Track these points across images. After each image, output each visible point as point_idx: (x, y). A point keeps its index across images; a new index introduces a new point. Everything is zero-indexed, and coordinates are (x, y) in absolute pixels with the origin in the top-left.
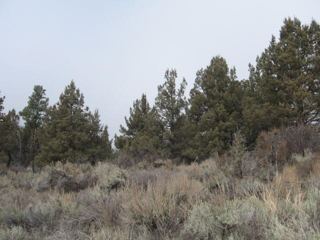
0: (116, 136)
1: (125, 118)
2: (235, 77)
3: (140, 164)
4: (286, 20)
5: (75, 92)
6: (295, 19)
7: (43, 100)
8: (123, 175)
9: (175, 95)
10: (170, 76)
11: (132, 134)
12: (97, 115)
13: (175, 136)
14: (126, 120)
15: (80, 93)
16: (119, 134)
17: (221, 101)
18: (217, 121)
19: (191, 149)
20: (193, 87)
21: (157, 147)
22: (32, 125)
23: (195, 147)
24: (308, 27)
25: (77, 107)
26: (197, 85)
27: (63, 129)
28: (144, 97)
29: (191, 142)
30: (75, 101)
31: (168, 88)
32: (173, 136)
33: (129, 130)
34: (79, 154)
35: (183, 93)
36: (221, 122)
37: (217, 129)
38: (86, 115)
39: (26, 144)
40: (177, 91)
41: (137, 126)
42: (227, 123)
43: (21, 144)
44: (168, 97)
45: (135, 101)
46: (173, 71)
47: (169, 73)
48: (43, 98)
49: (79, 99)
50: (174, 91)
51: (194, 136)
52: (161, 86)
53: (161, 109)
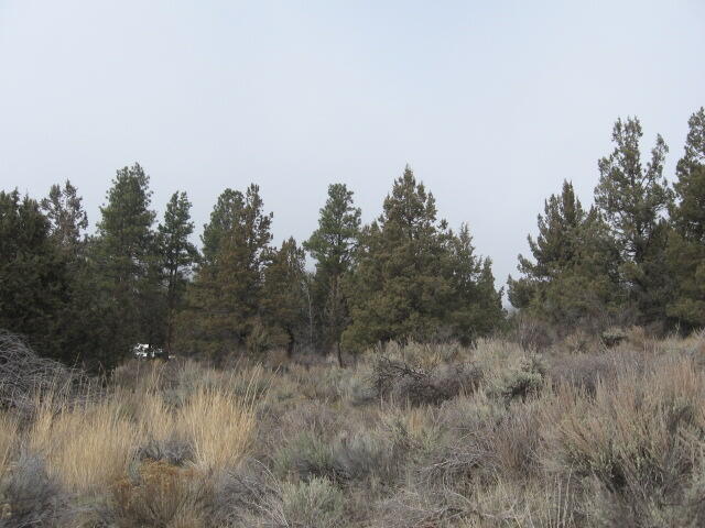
0: (510, 281)
1: (529, 238)
3: (570, 340)
5: (416, 190)
7: (349, 213)
8: (536, 364)
9: (640, 176)
10: (624, 135)
11: (547, 274)
12: (465, 237)
13: (647, 273)
14: (531, 242)
15: (426, 191)
16: (518, 276)
19: (689, 301)
20: (682, 154)
21: (606, 300)
22: (331, 268)
25: (421, 224)
26: (694, 149)
27: (397, 272)
28: (568, 189)
29: (686, 284)
30: (417, 210)
31: (622, 163)
32: (643, 272)
33: (539, 266)
34: (433, 323)
35: (660, 172)
38: (442, 238)
39: (322, 308)
40: (644, 167)
41: (557, 256)
43: (311, 308)
44: (625, 183)
45: (548, 198)
46: (631, 123)
47: (623, 128)
48: (350, 209)
49: (425, 205)
50: (639, 168)
51: (693, 268)
52: (605, 161)
53: (610, 212)
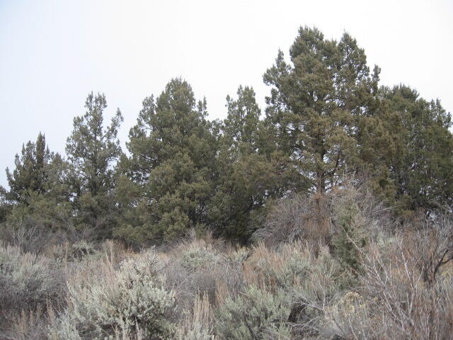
1: (7, 170)
2: (205, 113)
6: (316, 30)
9: (101, 135)
10: (94, 104)
11: (16, 199)
13: (99, 204)
14: (8, 174)
17: (184, 149)
18: (178, 179)
19: (129, 226)
23: (137, 223)
26: (143, 122)
28: (41, 140)
31: (90, 123)
32: (96, 203)
33: (11, 192)
35: (115, 134)
36: (184, 183)
37: (178, 193)
40: (105, 129)
42: (194, 185)
44: (89, 139)
45: (26, 143)
46: (100, 97)
47: (94, 100)
50: (100, 129)
52: (78, 118)
53: (76, 157)
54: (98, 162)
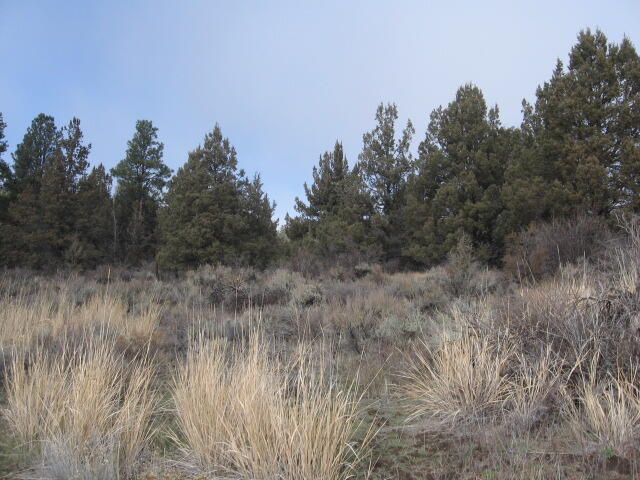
0: (287, 218)
1: (305, 185)
2: (497, 122)
3: (333, 271)
4: (582, 33)
5: (222, 144)
6: (599, 32)
7: (153, 146)
9: (393, 150)
10: (384, 116)
11: (318, 215)
12: (257, 184)
13: (391, 222)
14: (306, 189)
15: (230, 146)
16: (294, 214)
18: (462, 199)
19: (417, 247)
20: (423, 139)
21: (359, 240)
22: (134, 191)
23: (423, 242)
24: (617, 48)
25: (224, 171)
26: (432, 135)
28: (339, 148)
29: (417, 234)
31: (381, 137)
32: (388, 222)
33: (311, 208)
34: (230, 251)
35: (407, 148)
36: (469, 203)
37: (462, 213)
38: (241, 183)
39: (124, 228)
40: (396, 142)
41: (326, 201)
42: (479, 205)
43: (116, 227)
44: (381, 153)
45: (323, 155)
46: (390, 107)
47: (384, 111)
48: (154, 143)
49: (229, 156)
50: (393, 142)
51: (422, 223)
52: (369, 135)
53: (368, 175)
54: (390, 178)
